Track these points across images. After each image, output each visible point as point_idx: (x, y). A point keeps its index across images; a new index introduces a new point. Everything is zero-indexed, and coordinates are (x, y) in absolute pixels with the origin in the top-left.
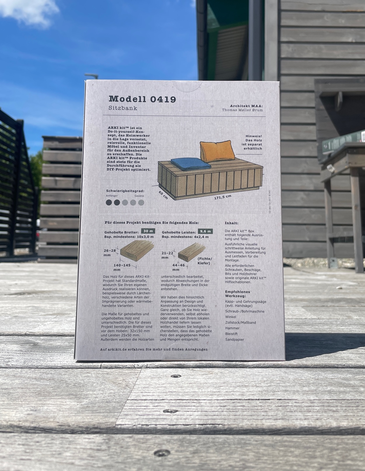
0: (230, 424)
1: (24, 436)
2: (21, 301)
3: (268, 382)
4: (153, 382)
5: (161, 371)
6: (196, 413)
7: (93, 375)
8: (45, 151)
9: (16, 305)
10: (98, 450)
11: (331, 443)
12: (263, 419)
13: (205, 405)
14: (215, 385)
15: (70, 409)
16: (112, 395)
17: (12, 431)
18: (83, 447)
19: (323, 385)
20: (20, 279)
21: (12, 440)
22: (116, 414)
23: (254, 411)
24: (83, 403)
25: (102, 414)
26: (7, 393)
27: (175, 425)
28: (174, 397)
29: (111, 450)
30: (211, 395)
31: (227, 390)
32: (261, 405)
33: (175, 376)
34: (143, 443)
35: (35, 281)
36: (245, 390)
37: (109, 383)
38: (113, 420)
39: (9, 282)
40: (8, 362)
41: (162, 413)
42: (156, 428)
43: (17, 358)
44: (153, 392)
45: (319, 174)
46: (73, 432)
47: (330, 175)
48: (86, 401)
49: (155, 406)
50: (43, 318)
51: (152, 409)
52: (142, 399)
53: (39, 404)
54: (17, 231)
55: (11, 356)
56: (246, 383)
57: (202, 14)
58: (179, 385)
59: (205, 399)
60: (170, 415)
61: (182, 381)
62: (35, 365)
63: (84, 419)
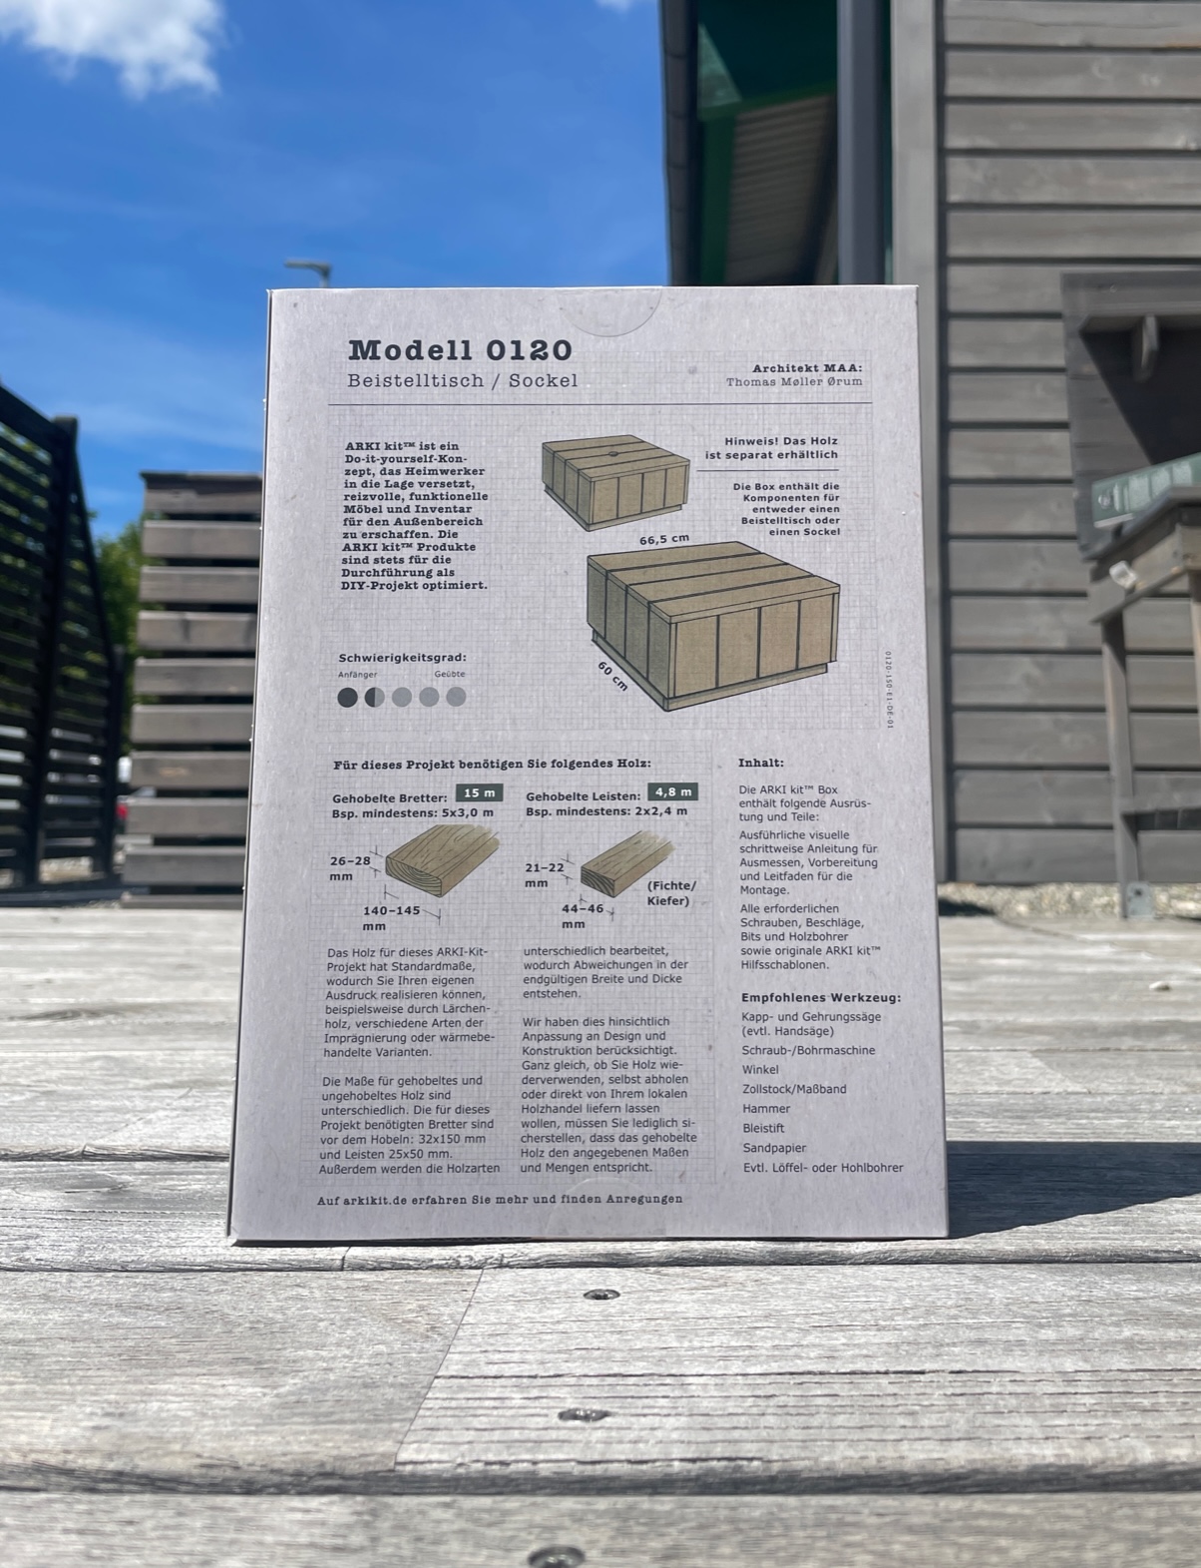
0: (787, 1457)
1: (83, 1502)
2: (67, 1041)
3: (917, 1312)
4: (522, 1315)
5: (550, 1278)
6: (671, 1422)
7: (317, 1294)
8: (149, 524)
9: (50, 1055)
10: (337, 1549)
11: (1137, 1519)
12: (901, 1440)
13: (701, 1394)
14: (734, 1323)
15: (239, 1409)
16: (383, 1361)
17: (41, 1485)
18: (285, 1539)
19: (1109, 1321)
20: (61, 966)
21: (44, 1515)
22: (396, 1425)
23: (871, 1414)
24: (282, 1390)
25: (349, 1427)
26: (24, 1355)
27: (599, 1462)
28: (597, 1366)
29: (381, 1550)
30: (725, 1358)
31: (777, 1342)
32: (896, 1391)
33: (599, 1296)
34: (490, 1525)
35: (113, 970)
36: (840, 1339)
37: (373, 1320)
38: (385, 1446)
39: (22, 975)
40: (23, 1250)
41: (555, 1420)
42: (533, 1473)
43: (54, 1236)
44: (521, 1352)
45: (1082, 595)
46: (251, 1488)
47: (1120, 599)
48: (292, 1381)
49: (529, 1399)
50: (141, 1097)
51: (519, 1408)
52: (485, 1374)
53: (133, 1394)
54: (51, 799)
55: (35, 1231)
56: (843, 1318)
57: (682, 61)
58: (612, 1326)
59: (701, 1372)
60: (583, 1429)
61: (623, 1313)
62: (115, 1260)
63: (288, 1443)
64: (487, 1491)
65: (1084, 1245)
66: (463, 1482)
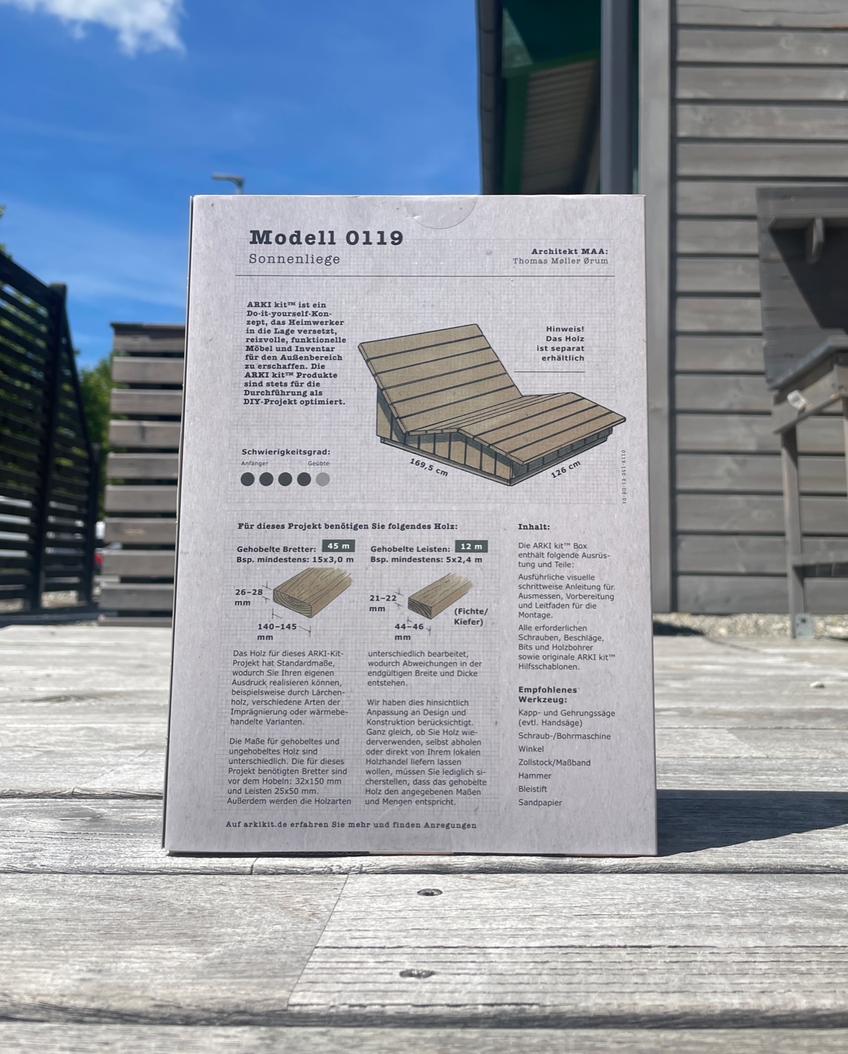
0: (556, 1003)
1: (74, 1029)
2: (61, 717)
3: (646, 906)
4: (375, 905)
5: (394, 880)
6: (477, 979)
7: (234, 890)
8: (116, 359)
9: (49, 726)
12: (634, 992)
13: (497, 960)
14: (521, 912)
15: (181, 968)
16: (280, 936)
17: (45, 1017)
19: (778, 913)
20: (57, 665)
21: (47, 1038)
22: (288, 979)
23: (613, 974)
24: (210, 955)
25: (256, 981)
26: (32, 930)
27: (427, 1006)
28: (426, 940)
30: (513, 936)
31: (550, 925)
32: (631, 959)
33: (428, 893)
34: (352, 1047)
35: (93, 668)
36: (593, 924)
37: (273, 908)
38: (281, 994)
39: (30, 671)
40: (32, 859)
41: (397, 977)
42: (382, 1012)
43: (53, 849)
44: (374, 931)
45: (768, 413)
46: (189, 1021)
47: (795, 416)
48: (217, 949)
49: (380, 962)
50: (112, 755)
51: (373, 968)
52: (350, 945)
53: (108, 957)
54: (49, 550)
55: (39, 846)
56: (595, 910)
57: (491, 35)
58: (437, 913)
59: (498, 944)
60: (417, 983)
61: (445, 905)
62: (95, 866)
63: (214, 991)
64: (352, 1024)
65: (762, 861)
66: (334, 1018)
